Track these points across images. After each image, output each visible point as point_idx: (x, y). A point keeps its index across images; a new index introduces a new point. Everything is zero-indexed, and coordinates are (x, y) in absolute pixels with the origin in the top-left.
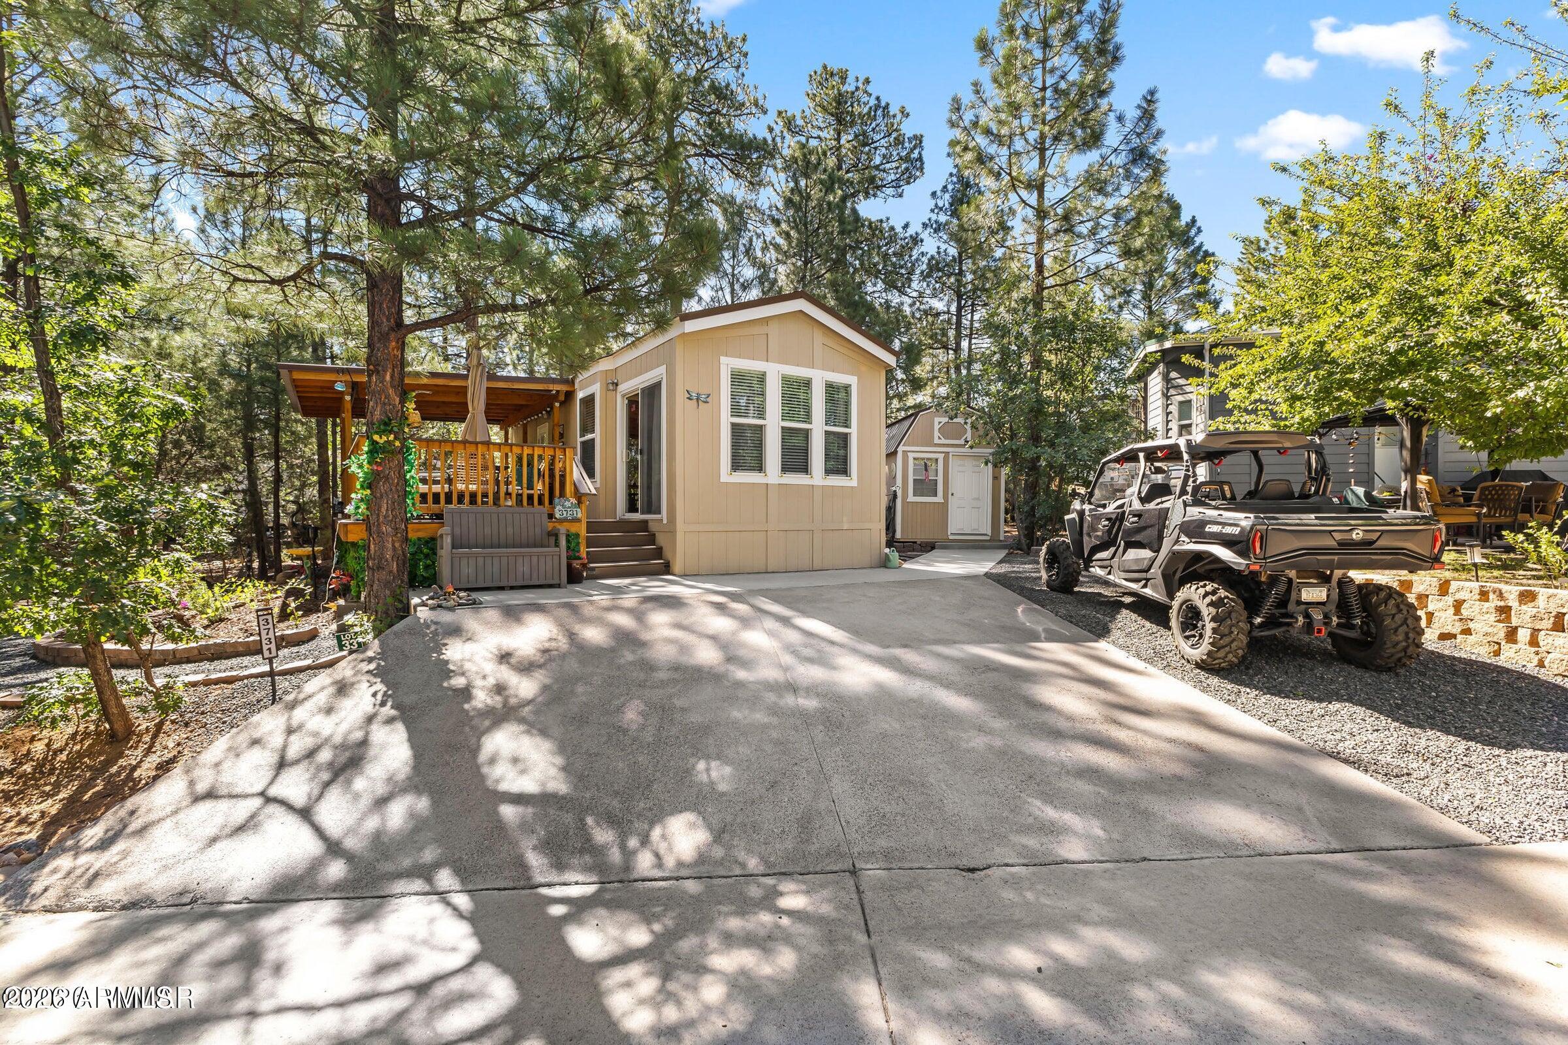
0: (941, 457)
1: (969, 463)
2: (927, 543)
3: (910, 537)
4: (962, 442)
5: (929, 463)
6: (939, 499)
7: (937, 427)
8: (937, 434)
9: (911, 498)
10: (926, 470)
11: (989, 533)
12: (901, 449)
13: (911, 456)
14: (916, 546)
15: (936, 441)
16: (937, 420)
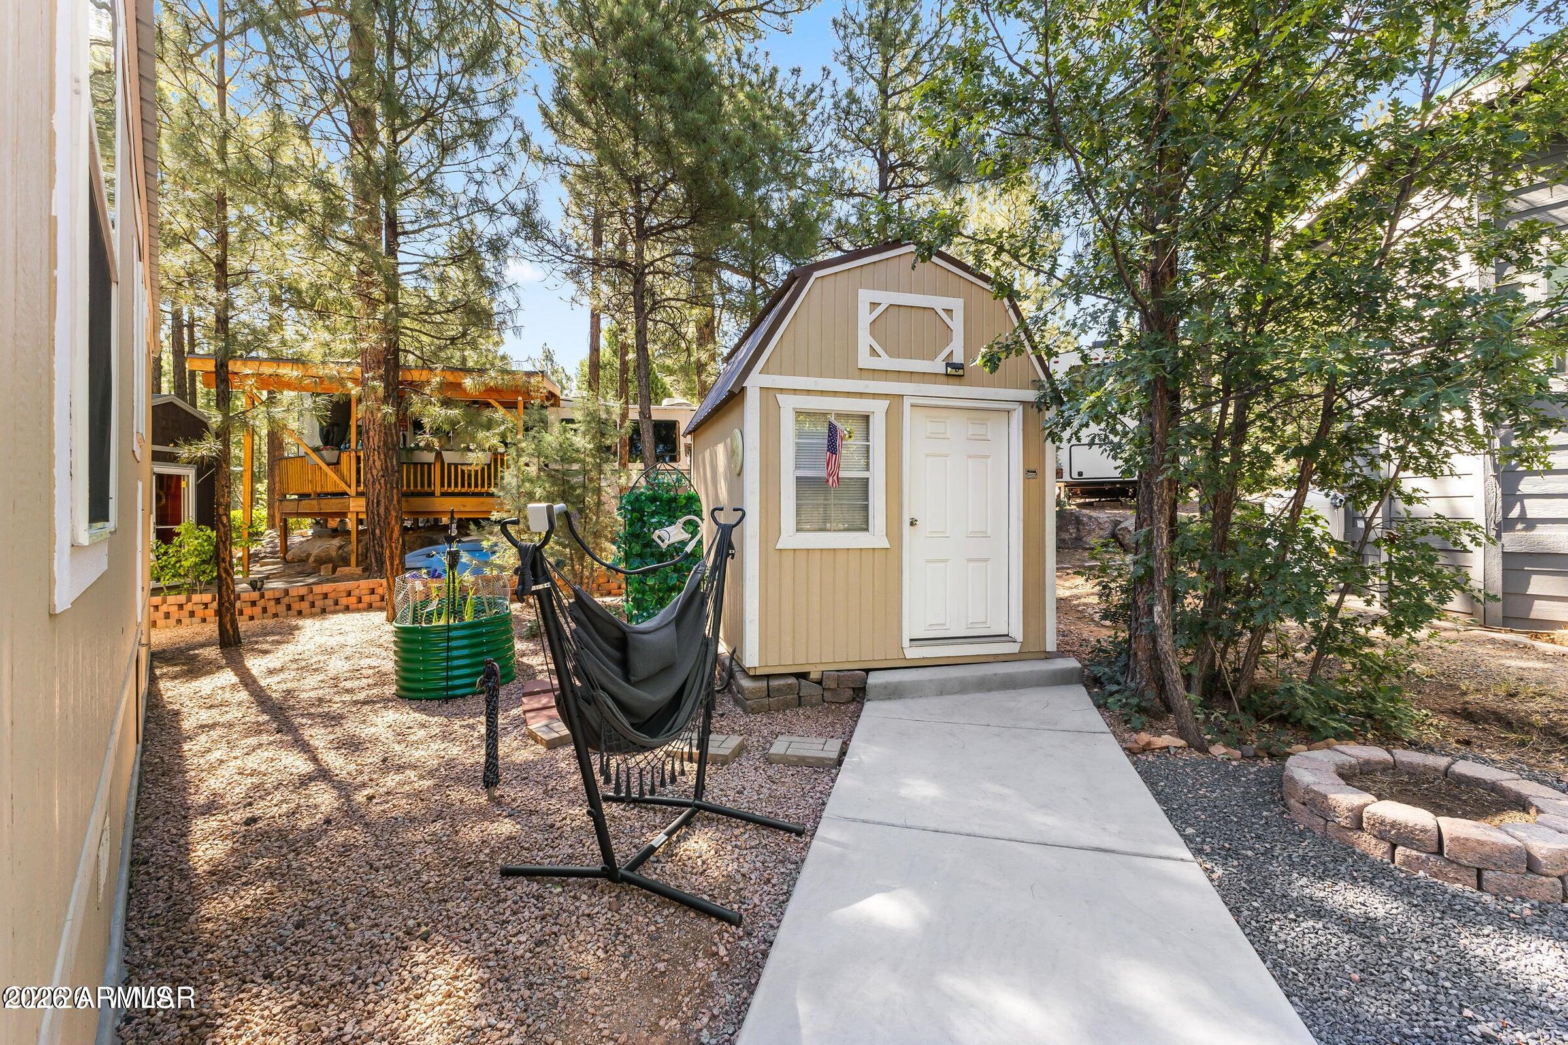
0: (877, 409)
1: (956, 429)
2: (841, 676)
3: (788, 660)
4: (938, 366)
5: (843, 427)
6: (875, 538)
7: (865, 317)
8: (865, 339)
9: (790, 538)
10: (833, 448)
11: (1017, 632)
12: (755, 382)
13: (789, 402)
14: (807, 689)
15: (865, 360)
16: (866, 296)
